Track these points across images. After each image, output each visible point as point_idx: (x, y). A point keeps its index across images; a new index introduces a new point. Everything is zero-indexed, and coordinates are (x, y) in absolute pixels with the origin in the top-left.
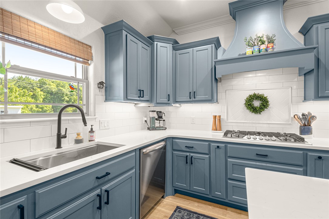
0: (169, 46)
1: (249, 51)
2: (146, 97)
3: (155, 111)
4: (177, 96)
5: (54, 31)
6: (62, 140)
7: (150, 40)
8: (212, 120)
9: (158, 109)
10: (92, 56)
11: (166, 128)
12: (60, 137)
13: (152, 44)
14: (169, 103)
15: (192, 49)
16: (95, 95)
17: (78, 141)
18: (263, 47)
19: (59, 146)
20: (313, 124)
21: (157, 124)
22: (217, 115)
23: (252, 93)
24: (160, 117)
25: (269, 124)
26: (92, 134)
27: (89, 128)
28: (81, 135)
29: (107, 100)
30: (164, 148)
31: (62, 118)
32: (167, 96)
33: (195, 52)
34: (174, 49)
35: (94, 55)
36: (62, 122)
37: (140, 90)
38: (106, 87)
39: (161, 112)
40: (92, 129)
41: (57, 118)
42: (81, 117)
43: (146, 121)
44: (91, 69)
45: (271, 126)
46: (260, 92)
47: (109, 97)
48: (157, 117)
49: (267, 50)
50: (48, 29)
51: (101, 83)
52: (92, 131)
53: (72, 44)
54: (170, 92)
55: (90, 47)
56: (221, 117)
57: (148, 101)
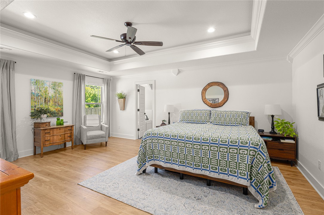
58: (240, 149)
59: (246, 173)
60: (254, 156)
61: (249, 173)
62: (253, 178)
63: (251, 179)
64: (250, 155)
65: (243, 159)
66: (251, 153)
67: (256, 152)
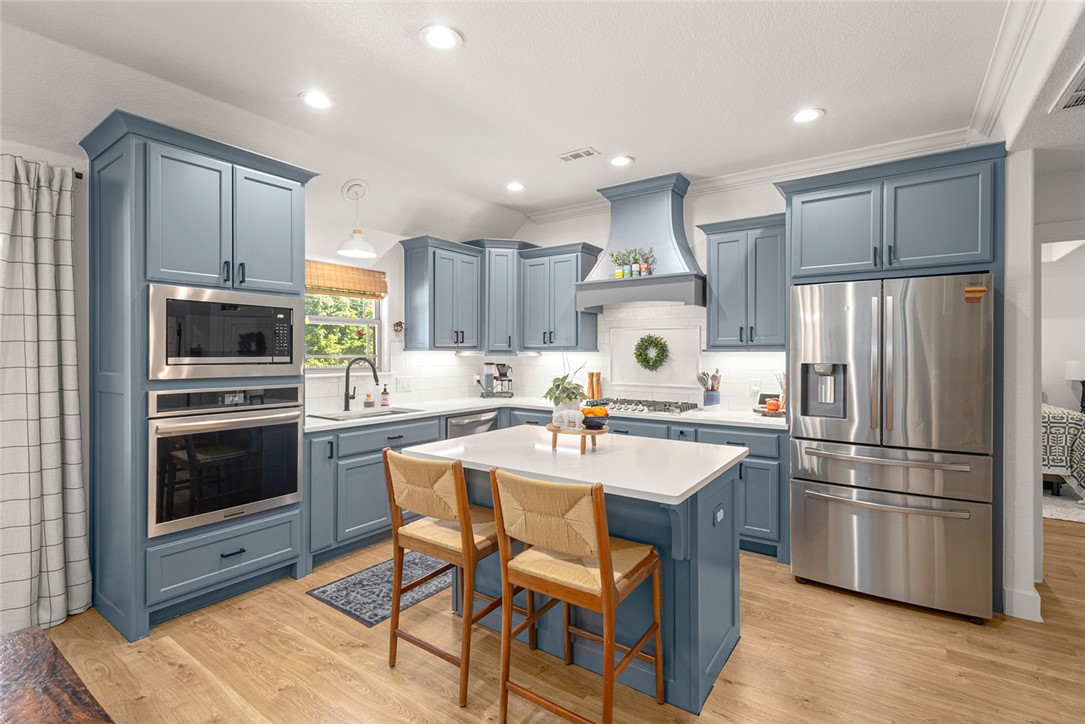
0: (512, 253)
1: (619, 273)
2: (470, 343)
3: (492, 364)
4: (526, 341)
5: (342, 266)
6: (351, 401)
7: (477, 245)
8: (588, 380)
9: (498, 360)
10: (386, 287)
11: (513, 395)
12: (348, 398)
13: (482, 253)
14: (511, 351)
15: (548, 258)
16: (391, 342)
17: (368, 404)
18: (635, 267)
19: (347, 408)
20: (722, 389)
21: (497, 386)
22: (594, 371)
23: (644, 334)
24: (503, 375)
25: (671, 388)
26: (385, 397)
27: (381, 389)
28: (372, 396)
29: (407, 348)
30: (495, 422)
31: (351, 374)
32: (505, 339)
33: (552, 263)
34: (522, 256)
35: (388, 284)
36: (350, 379)
37: (457, 332)
38: (406, 329)
39: (504, 365)
40: (385, 390)
41: (345, 374)
42: (372, 374)
43: (479, 381)
44: (385, 303)
45: (673, 391)
46: (655, 334)
47: (409, 345)
48: (497, 375)
49: (641, 273)
50: (335, 265)
51: (399, 324)
52: (385, 392)
53: (362, 277)
54: (511, 332)
55: (384, 273)
56: (601, 376)
57: (474, 348)
58: (1052, 427)
59: (1064, 458)
60: (1075, 435)
61: (1068, 458)
62: (1075, 466)
63: (1071, 467)
64: (1069, 433)
65: (1057, 441)
66: (1071, 431)
67: (1079, 430)
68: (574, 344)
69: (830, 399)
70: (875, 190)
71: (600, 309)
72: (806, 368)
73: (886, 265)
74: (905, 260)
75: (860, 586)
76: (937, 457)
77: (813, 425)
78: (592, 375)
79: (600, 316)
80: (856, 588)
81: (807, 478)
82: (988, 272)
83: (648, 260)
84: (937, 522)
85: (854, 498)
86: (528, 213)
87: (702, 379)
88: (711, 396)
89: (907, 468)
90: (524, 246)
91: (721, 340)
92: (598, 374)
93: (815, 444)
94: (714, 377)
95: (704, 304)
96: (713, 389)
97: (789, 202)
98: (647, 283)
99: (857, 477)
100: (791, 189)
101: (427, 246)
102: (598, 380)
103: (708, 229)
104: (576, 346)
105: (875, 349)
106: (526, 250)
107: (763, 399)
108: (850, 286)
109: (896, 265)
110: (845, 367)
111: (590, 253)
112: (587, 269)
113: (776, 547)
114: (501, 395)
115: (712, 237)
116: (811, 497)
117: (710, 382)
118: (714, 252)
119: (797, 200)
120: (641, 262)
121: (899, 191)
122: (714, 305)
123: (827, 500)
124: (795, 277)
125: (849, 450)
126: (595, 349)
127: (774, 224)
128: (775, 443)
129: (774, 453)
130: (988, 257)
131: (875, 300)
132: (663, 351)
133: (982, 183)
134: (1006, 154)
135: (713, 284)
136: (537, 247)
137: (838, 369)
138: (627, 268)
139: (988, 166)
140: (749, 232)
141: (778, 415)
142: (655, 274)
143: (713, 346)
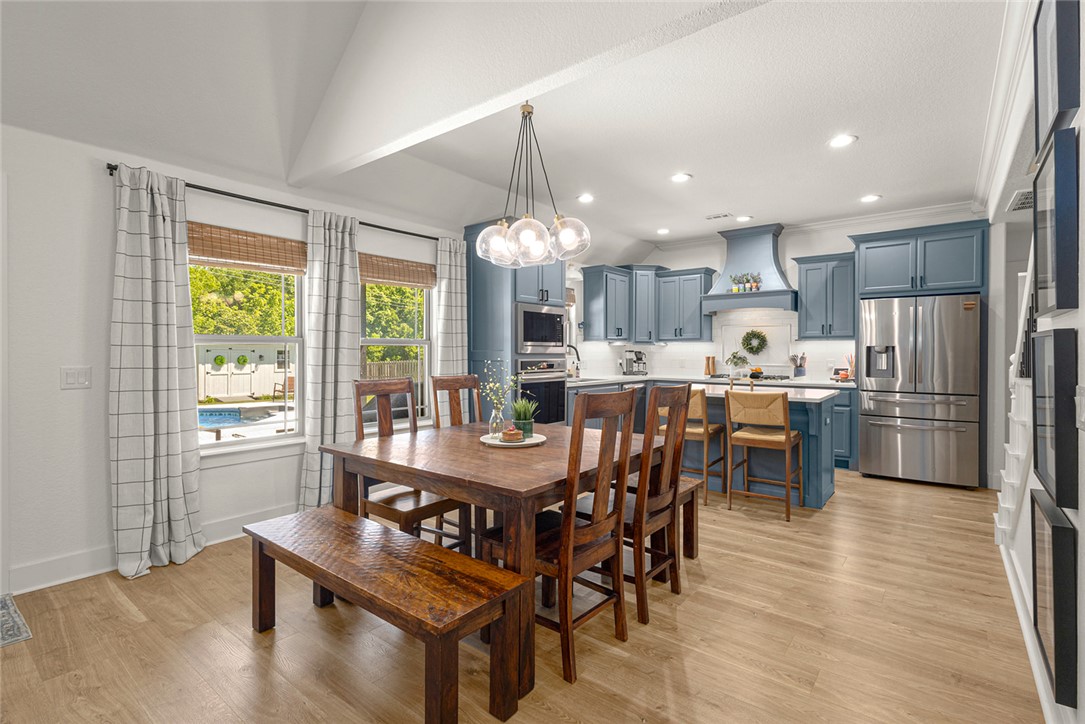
0: (651, 273)
1: (735, 289)
2: (624, 336)
3: (633, 351)
4: (661, 334)
7: (627, 269)
8: (705, 362)
9: (637, 348)
11: (647, 372)
13: (631, 274)
14: (651, 342)
15: (678, 277)
16: (577, 335)
17: (570, 375)
18: (748, 285)
20: (807, 366)
21: (634, 367)
22: (711, 356)
23: (749, 330)
24: (640, 359)
25: (769, 366)
26: (578, 371)
27: (575, 366)
29: (585, 340)
30: (644, 389)
32: (647, 333)
34: (657, 275)
35: (574, 297)
37: (619, 329)
38: (585, 327)
39: (641, 352)
43: (621, 364)
44: (573, 309)
45: (770, 368)
46: (758, 330)
47: (587, 337)
48: (635, 359)
49: (751, 289)
51: (582, 323)
52: (577, 368)
54: (652, 328)
55: (573, 290)
56: (716, 359)
57: (625, 339)
68: (698, 336)
69: (884, 367)
70: (912, 243)
71: (715, 313)
72: (869, 349)
73: (919, 287)
74: (930, 284)
75: (902, 474)
76: (952, 398)
77: (870, 383)
78: (708, 358)
79: (714, 318)
80: (900, 476)
81: (868, 414)
82: (979, 293)
83: (757, 280)
84: (952, 434)
85: (899, 423)
86: (658, 245)
87: (794, 359)
88: (799, 370)
89: (934, 405)
90: (659, 268)
91: (808, 333)
92: (714, 358)
93: (872, 394)
94: (802, 358)
95: (796, 309)
96: (801, 366)
97: (858, 247)
98: (755, 296)
99: (901, 412)
100: (859, 240)
101: (602, 272)
102: (713, 362)
103: (799, 260)
104: (700, 339)
105: (911, 339)
106: (661, 272)
107: (837, 372)
108: (896, 300)
109: (925, 287)
110: (893, 348)
111: (709, 273)
112: (708, 286)
113: (848, 462)
114: (638, 373)
115: (803, 266)
116: (871, 424)
117: (799, 361)
118: (803, 277)
119: (863, 247)
120: (751, 281)
121: (927, 244)
122: (804, 309)
123: (880, 426)
124: (861, 294)
125: (895, 397)
126: (711, 340)
127: (848, 259)
128: (848, 397)
129: (847, 403)
130: (979, 284)
131: (912, 309)
132: (763, 342)
133: (976, 241)
134: (990, 225)
135: (803, 297)
136: (666, 269)
137: (889, 349)
138: (741, 286)
139: (979, 231)
140: (829, 263)
141: (849, 381)
142: (761, 290)
143: (802, 337)
